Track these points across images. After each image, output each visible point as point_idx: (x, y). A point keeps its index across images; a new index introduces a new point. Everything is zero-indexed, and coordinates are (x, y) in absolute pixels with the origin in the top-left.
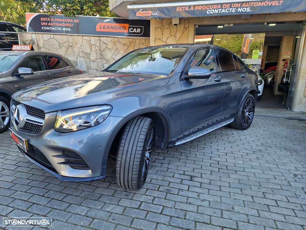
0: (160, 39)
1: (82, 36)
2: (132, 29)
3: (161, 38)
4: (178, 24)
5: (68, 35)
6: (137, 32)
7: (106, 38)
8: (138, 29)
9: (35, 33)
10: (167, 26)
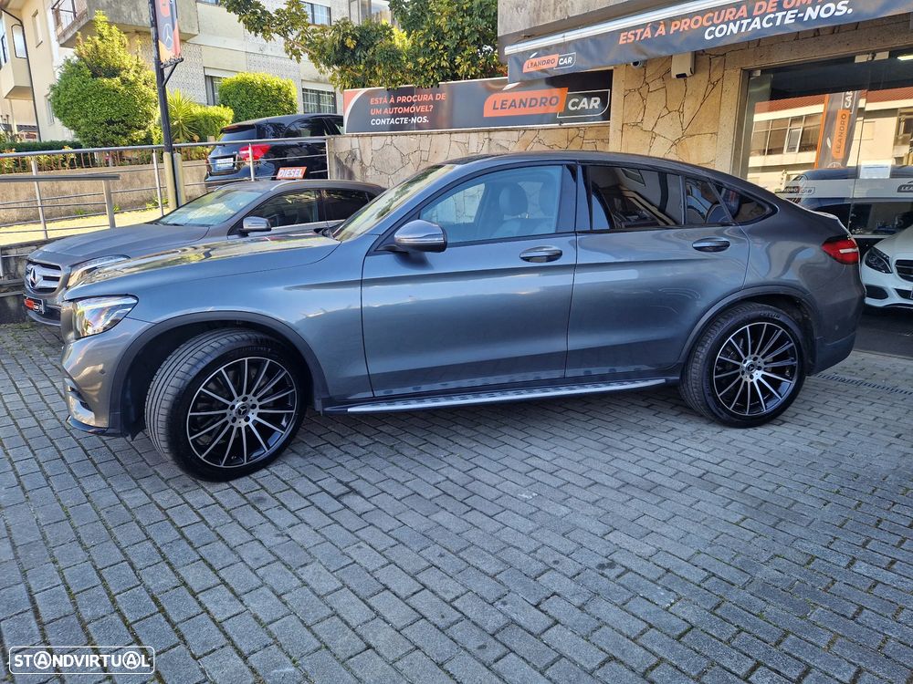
0: (636, 125)
1: (451, 133)
2: (577, 100)
3: (639, 120)
4: (688, 73)
5: (421, 134)
6: (591, 107)
7: (505, 133)
8: (593, 99)
9: (357, 136)
10: (658, 84)
